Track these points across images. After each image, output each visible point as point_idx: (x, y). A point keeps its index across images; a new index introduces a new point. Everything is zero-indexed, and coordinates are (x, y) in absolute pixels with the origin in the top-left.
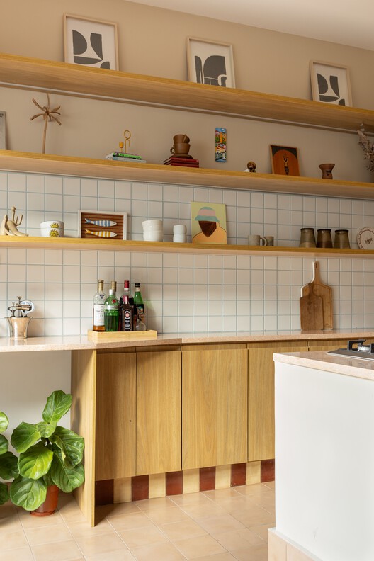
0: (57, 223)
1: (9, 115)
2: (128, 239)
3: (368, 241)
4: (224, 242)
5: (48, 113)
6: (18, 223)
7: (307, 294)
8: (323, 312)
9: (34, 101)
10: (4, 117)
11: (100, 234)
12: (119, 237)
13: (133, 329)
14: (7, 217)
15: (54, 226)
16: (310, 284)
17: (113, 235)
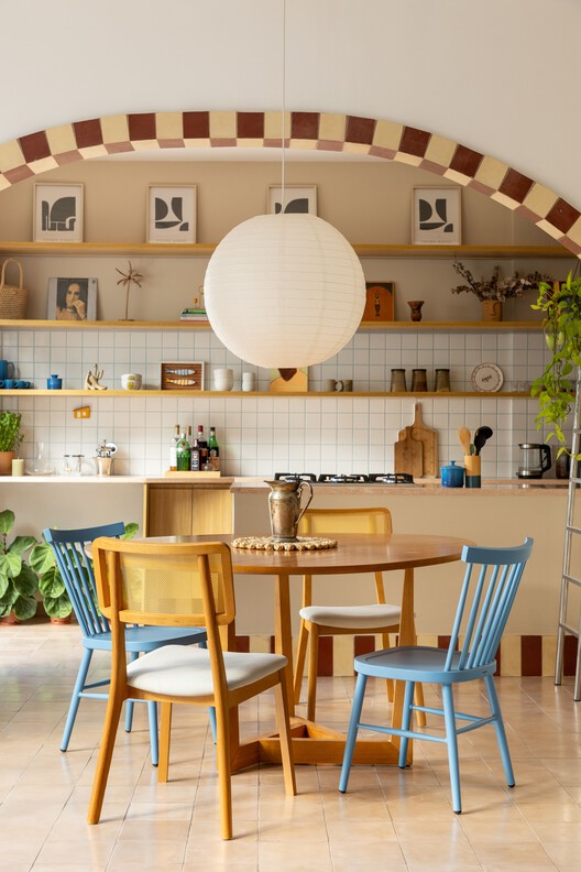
0: (135, 375)
2: (205, 389)
3: (486, 379)
4: (304, 388)
6: (100, 377)
7: (403, 438)
8: (424, 458)
10: (95, 283)
11: (179, 382)
12: (197, 385)
13: (201, 469)
14: (90, 373)
15: (132, 378)
16: (407, 428)
17: (191, 382)
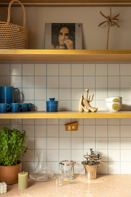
0: (117, 98)
1: (84, 26)
5: (110, 20)
6: (91, 100)
9: (101, 13)
10: (81, 26)
14: (83, 97)
15: (115, 100)
